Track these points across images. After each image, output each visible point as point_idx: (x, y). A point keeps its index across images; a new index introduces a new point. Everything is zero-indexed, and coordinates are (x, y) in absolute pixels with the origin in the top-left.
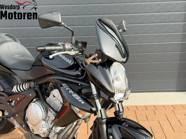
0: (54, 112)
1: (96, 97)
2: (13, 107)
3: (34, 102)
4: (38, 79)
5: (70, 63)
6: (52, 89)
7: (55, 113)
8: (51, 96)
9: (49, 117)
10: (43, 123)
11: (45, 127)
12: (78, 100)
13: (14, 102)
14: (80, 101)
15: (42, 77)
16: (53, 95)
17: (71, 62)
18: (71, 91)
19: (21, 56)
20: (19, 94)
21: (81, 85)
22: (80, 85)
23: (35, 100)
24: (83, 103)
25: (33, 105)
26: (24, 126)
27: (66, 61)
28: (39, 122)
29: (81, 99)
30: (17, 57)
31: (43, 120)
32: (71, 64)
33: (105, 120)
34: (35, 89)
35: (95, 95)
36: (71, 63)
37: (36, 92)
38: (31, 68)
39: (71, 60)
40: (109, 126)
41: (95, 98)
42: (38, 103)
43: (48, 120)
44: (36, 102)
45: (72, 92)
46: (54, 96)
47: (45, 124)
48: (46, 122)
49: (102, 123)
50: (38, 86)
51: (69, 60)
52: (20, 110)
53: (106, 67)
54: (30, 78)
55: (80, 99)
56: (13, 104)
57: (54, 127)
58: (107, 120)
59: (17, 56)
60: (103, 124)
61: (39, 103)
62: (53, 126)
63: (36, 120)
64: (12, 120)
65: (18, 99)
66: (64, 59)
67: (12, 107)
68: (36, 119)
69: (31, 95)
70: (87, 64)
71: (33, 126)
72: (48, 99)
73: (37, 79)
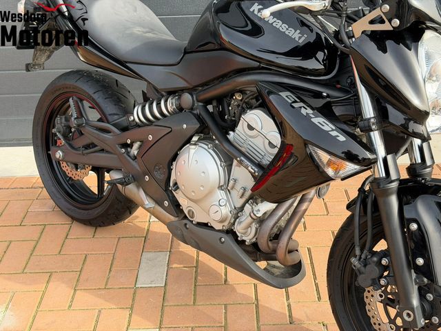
0: (253, 167)
1: (373, 124)
2: (135, 158)
3: (195, 144)
4: (202, 85)
5: (297, 39)
6: (243, 111)
7: (256, 170)
8: (241, 127)
9: (235, 181)
10: (221, 195)
11: (226, 205)
12: (327, 132)
13: (136, 145)
14: (334, 133)
15: (213, 80)
16: (249, 125)
17: (300, 35)
18: (307, 111)
19: (147, 30)
20: (148, 125)
21: (328, 96)
22: (325, 94)
23: (195, 139)
24: (342, 138)
25: (193, 151)
26: (166, 203)
27: (287, 33)
28: (210, 193)
29: (335, 130)
30: (139, 33)
31: (220, 187)
32: (300, 41)
33: (395, 185)
34: (195, 112)
35: (372, 120)
36: (300, 38)
37: (198, 118)
38: (182, 58)
39: (298, 31)
40: (405, 199)
41: (373, 127)
42: (206, 147)
43: (232, 188)
44: (200, 144)
45: (310, 111)
46: (250, 128)
47: (225, 198)
48: (226, 194)
49: (390, 191)
50: (200, 104)
51: (293, 31)
52: (156, 166)
53: (408, 42)
54: (181, 84)
55: (333, 130)
56: (134, 151)
57: (247, 205)
58: (399, 185)
59: (137, 30)
60: (391, 194)
61: (207, 145)
62: (247, 202)
63: (202, 188)
64: (132, 191)
65: (150, 137)
66: (281, 29)
67: (133, 160)
68: (202, 186)
69: (185, 126)
70: (353, 37)
71: (192, 204)
72: (231, 135)
73: (198, 86)
